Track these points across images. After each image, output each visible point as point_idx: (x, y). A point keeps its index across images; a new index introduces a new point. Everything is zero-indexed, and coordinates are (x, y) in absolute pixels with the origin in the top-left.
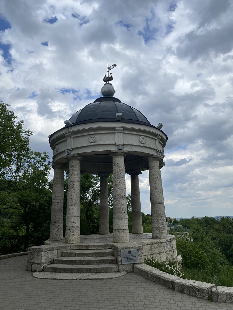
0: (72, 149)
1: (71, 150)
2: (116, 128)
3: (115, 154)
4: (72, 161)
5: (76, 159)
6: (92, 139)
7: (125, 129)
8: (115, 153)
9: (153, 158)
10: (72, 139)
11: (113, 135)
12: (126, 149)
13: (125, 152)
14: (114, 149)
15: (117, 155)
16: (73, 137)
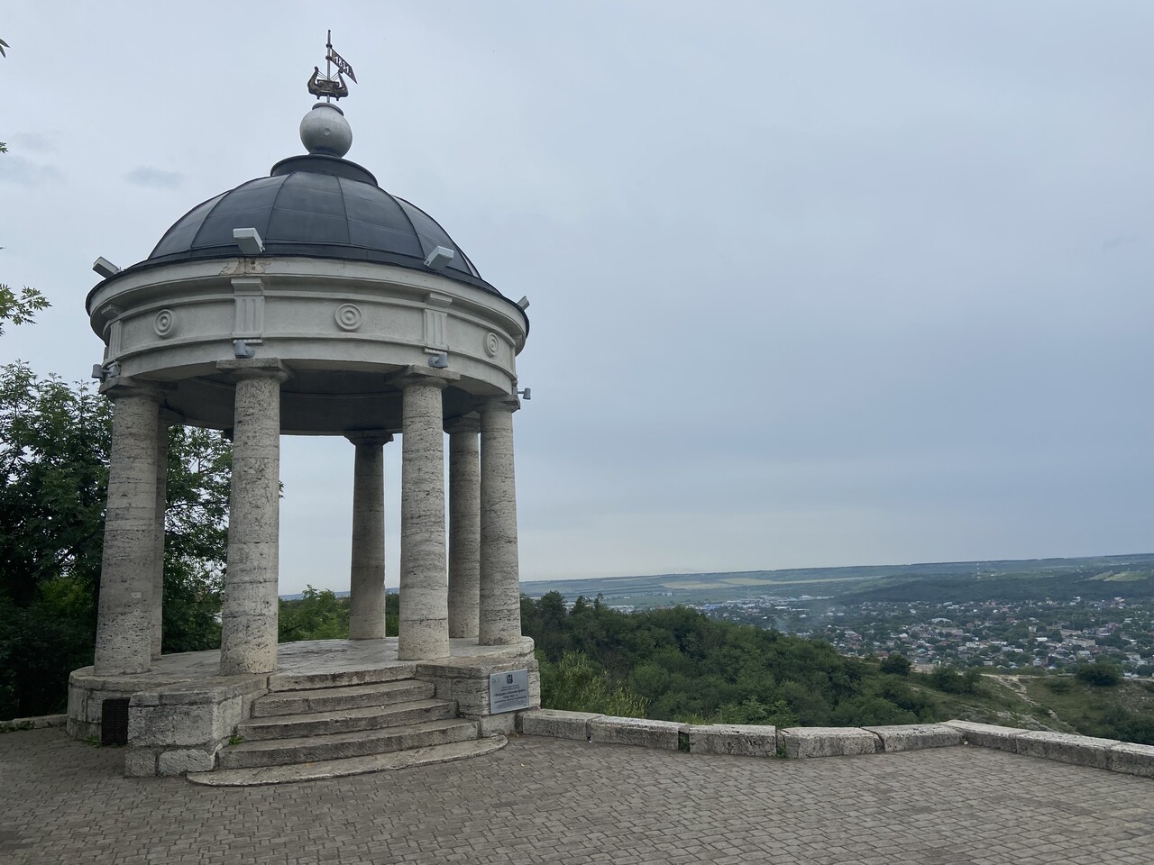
0: (260, 341)
1: (255, 341)
2: (432, 296)
3: (418, 379)
4: (256, 384)
5: (272, 377)
6: (349, 319)
7: (459, 304)
8: (424, 376)
9: (505, 402)
10: (260, 301)
11: (416, 316)
12: (454, 369)
13: (452, 377)
14: (418, 362)
15: (425, 385)
16: (266, 297)
